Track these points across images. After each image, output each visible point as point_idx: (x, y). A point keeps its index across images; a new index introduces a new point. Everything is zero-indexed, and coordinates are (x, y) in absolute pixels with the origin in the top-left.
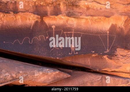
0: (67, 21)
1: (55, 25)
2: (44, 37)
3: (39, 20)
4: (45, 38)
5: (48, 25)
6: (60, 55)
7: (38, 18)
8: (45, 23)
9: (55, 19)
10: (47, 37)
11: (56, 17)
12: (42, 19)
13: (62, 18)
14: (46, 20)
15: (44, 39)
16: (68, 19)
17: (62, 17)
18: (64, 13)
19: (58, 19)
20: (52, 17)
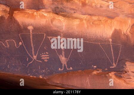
0: (52, 21)
1: (33, 26)
2: (15, 43)
3: (7, 16)
4: (18, 44)
5: (21, 25)
7: (5, 11)
8: (16, 22)
9: (32, 16)
10: (20, 43)
11: (35, 13)
12: (11, 13)
13: (45, 16)
14: (18, 16)
15: (16, 45)
16: (54, 19)
17: (46, 15)
18: (49, 8)
19: (38, 17)
20: (28, 13)
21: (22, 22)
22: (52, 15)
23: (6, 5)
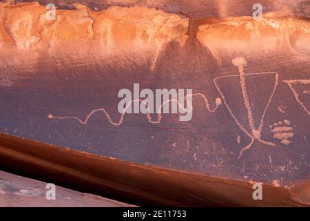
0: (292, 41)
1: (244, 57)
2: (206, 100)
3: (182, 40)
4: (212, 102)
5: (217, 58)
6: (282, 169)
7: (178, 28)
8: (204, 51)
9: (242, 33)
10: (218, 101)
11: (249, 25)
12: (192, 32)
13: (273, 30)
14: (209, 36)
15: (208, 105)
16: (298, 33)
17: (275, 25)
18: (285, 7)
19: (257, 32)
20: (232, 26)
21: (218, 50)
22: (292, 24)
23: (180, 13)
